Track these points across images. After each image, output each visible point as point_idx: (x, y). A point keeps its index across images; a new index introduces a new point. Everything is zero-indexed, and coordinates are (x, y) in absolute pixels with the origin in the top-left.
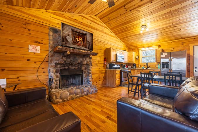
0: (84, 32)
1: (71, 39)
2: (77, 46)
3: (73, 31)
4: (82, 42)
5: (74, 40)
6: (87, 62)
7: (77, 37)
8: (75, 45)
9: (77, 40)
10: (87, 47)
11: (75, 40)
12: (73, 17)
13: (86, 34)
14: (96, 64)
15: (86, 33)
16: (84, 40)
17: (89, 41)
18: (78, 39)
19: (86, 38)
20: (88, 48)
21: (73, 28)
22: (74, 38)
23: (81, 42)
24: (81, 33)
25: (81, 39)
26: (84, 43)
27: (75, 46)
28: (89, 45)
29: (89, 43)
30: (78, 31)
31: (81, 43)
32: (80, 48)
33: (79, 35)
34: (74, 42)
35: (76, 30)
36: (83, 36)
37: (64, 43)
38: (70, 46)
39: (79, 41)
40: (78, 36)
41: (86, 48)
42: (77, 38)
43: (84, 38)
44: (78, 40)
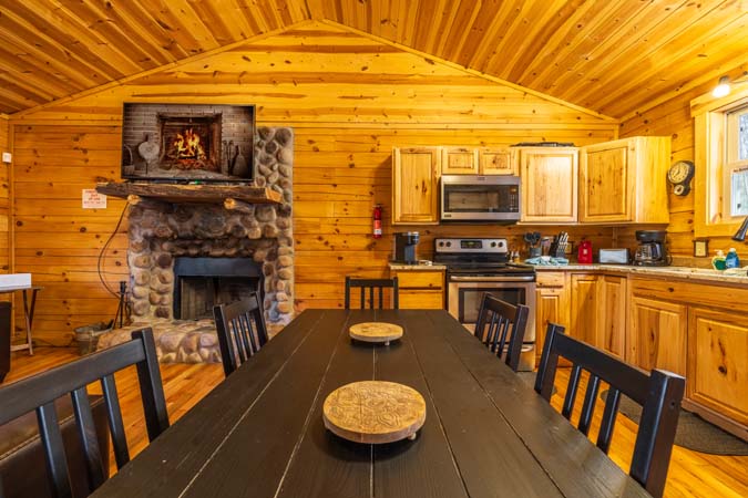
0: (209, 112)
1: (157, 149)
2: (178, 171)
3: (162, 119)
4: (201, 151)
5: (167, 149)
6: (267, 229)
7: (179, 136)
8: (168, 169)
9: (180, 149)
10: (225, 167)
11: (171, 151)
12: (206, 67)
13: (218, 118)
14: (320, 239)
15: (218, 111)
16: (207, 143)
17: (231, 143)
18: (181, 144)
19: (216, 134)
20: (230, 172)
21: (164, 110)
22: (168, 143)
23: (196, 152)
24: (195, 119)
25: (194, 142)
26: (207, 154)
27: (171, 171)
28: (234, 159)
29: (233, 148)
30: (183, 115)
31: (195, 157)
32: (190, 177)
33: (189, 128)
34: (167, 160)
35: (172, 112)
36: (206, 125)
37: (132, 167)
38: (151, 175)
39: (186, 152)
40: (183, 134)
41: (218, 170)
42: (178, 140)
43: (211, 132)
44: (184, 146)
